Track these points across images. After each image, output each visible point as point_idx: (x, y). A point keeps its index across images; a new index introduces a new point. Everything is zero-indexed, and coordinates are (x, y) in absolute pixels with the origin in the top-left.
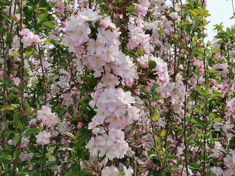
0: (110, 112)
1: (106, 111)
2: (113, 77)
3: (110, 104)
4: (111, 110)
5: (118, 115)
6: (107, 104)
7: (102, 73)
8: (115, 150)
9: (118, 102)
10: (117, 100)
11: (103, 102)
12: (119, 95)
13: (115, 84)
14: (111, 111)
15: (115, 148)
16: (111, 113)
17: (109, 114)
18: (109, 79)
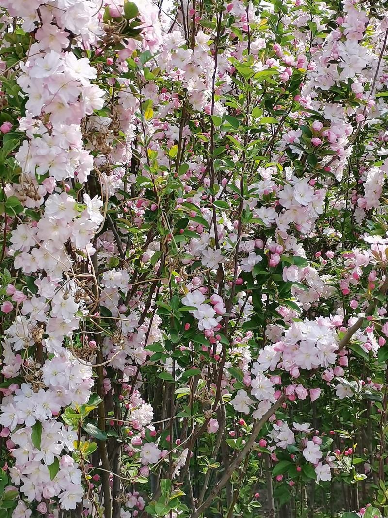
0: (51, 94)
1: (44, 92)
2: (58, 31)
3: (50, 79)
4: (53, 89)
5: (65, 100)
6: (46, 79)
7: (36, 24)
8: (66, 163)
9: (66, 76)
10: (63, 72)
11: (38, 76)
12: (66, 64)
13: (62, 45)
14: (53, 92)
15: (65, 160)
16: (53, 95)
17: (49, 97)
18: (51, 34)
